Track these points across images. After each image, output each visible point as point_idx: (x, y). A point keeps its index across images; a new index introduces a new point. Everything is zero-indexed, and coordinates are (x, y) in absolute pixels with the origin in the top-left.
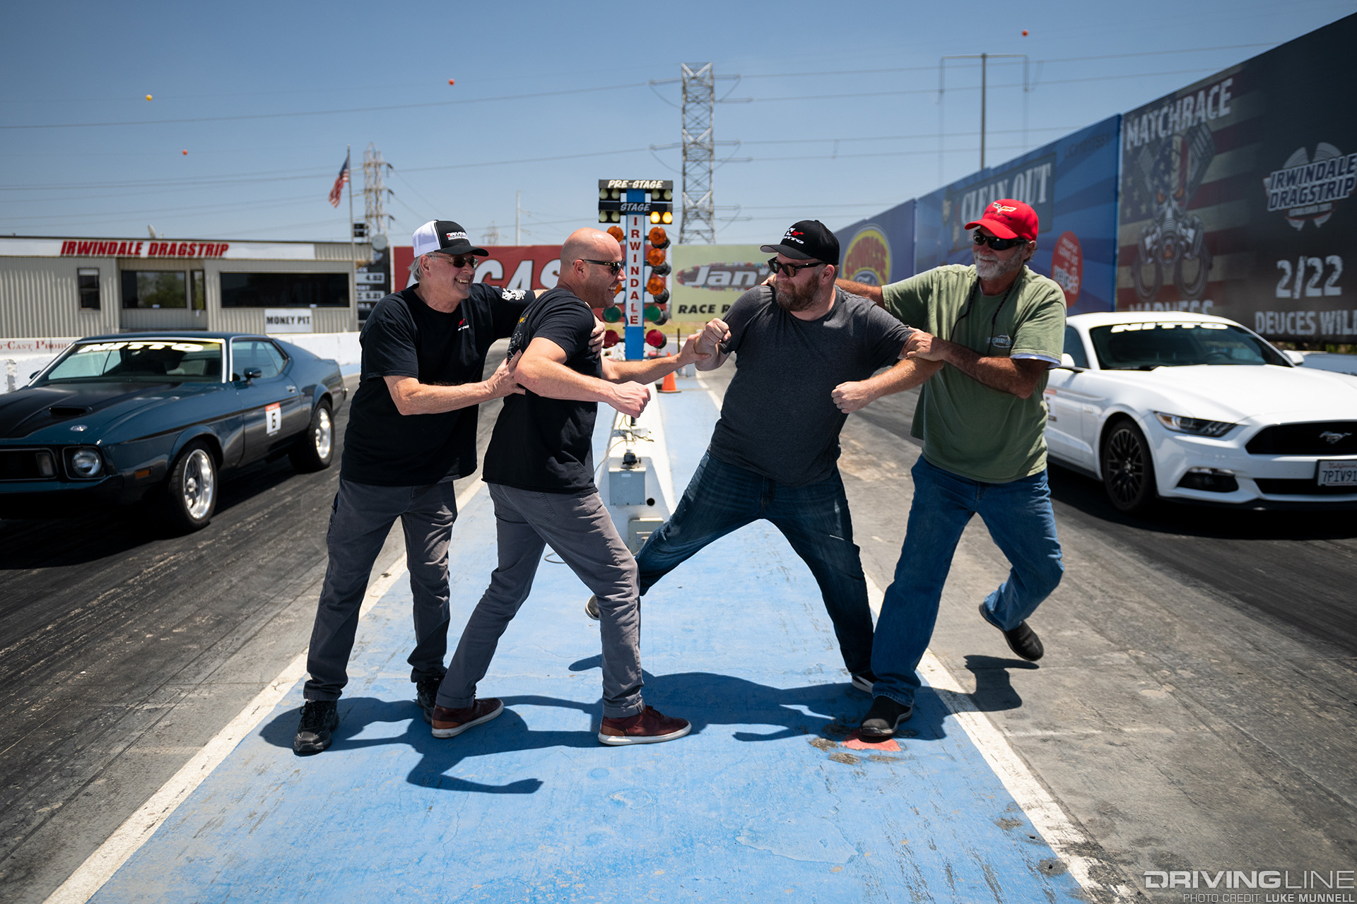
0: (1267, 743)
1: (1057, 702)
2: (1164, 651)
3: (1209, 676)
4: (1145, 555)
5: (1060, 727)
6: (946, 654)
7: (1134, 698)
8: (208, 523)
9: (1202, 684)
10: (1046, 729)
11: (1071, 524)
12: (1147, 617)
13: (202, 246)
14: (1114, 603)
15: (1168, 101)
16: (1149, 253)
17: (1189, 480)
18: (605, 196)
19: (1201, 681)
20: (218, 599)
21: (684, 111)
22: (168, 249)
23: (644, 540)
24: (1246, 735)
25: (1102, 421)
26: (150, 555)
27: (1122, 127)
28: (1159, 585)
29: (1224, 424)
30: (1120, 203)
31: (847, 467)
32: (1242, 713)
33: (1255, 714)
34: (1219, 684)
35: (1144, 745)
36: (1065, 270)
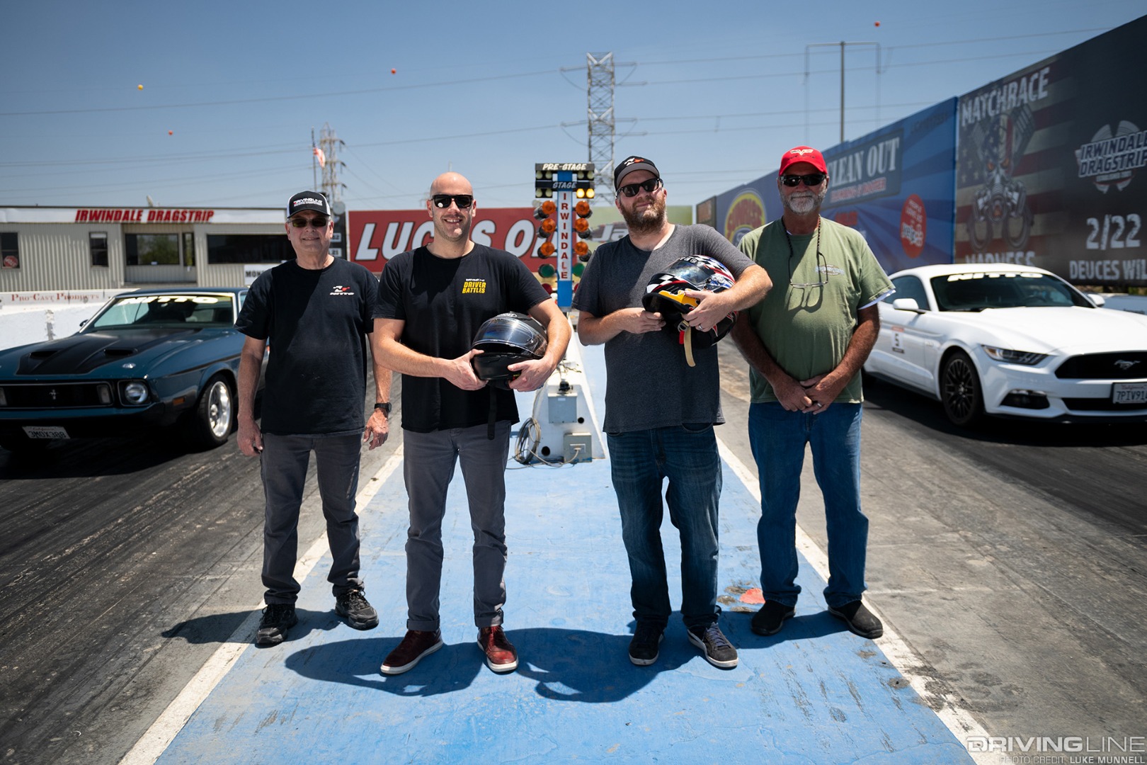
0: (1062, 597)
1: (904, 569)
2: (987, 532)
3: (1021, 550)
4: (974, 459)
5: (905, 587)
6: (818, 535)
7: (963, 566)
8: (226, 441)
9: (1015, 556)
10: (895, 588)
11: (916, 436)
12: (975, 507)
13: (191, 213)
14: (949, 496)
15: (996, 86)
16: (982, 212)
17: (1010, 399)
18: (540, 176)
19: (1015, 553)
20: (246, 499)
21: (589, 93)
22: (164, 215)
23: (576, 451)
24: (1047, 592)
25: (941, 352)
26: (186, 466)
27: (958, 107)
28: (984, 482)
29: (1037, 355)
30: (957, 171)
31: (734, 392)
32: (1045, 576)
33: (1055, 577)
34: (1029, 556)
35: (970, 599)
36: (912, 226)
